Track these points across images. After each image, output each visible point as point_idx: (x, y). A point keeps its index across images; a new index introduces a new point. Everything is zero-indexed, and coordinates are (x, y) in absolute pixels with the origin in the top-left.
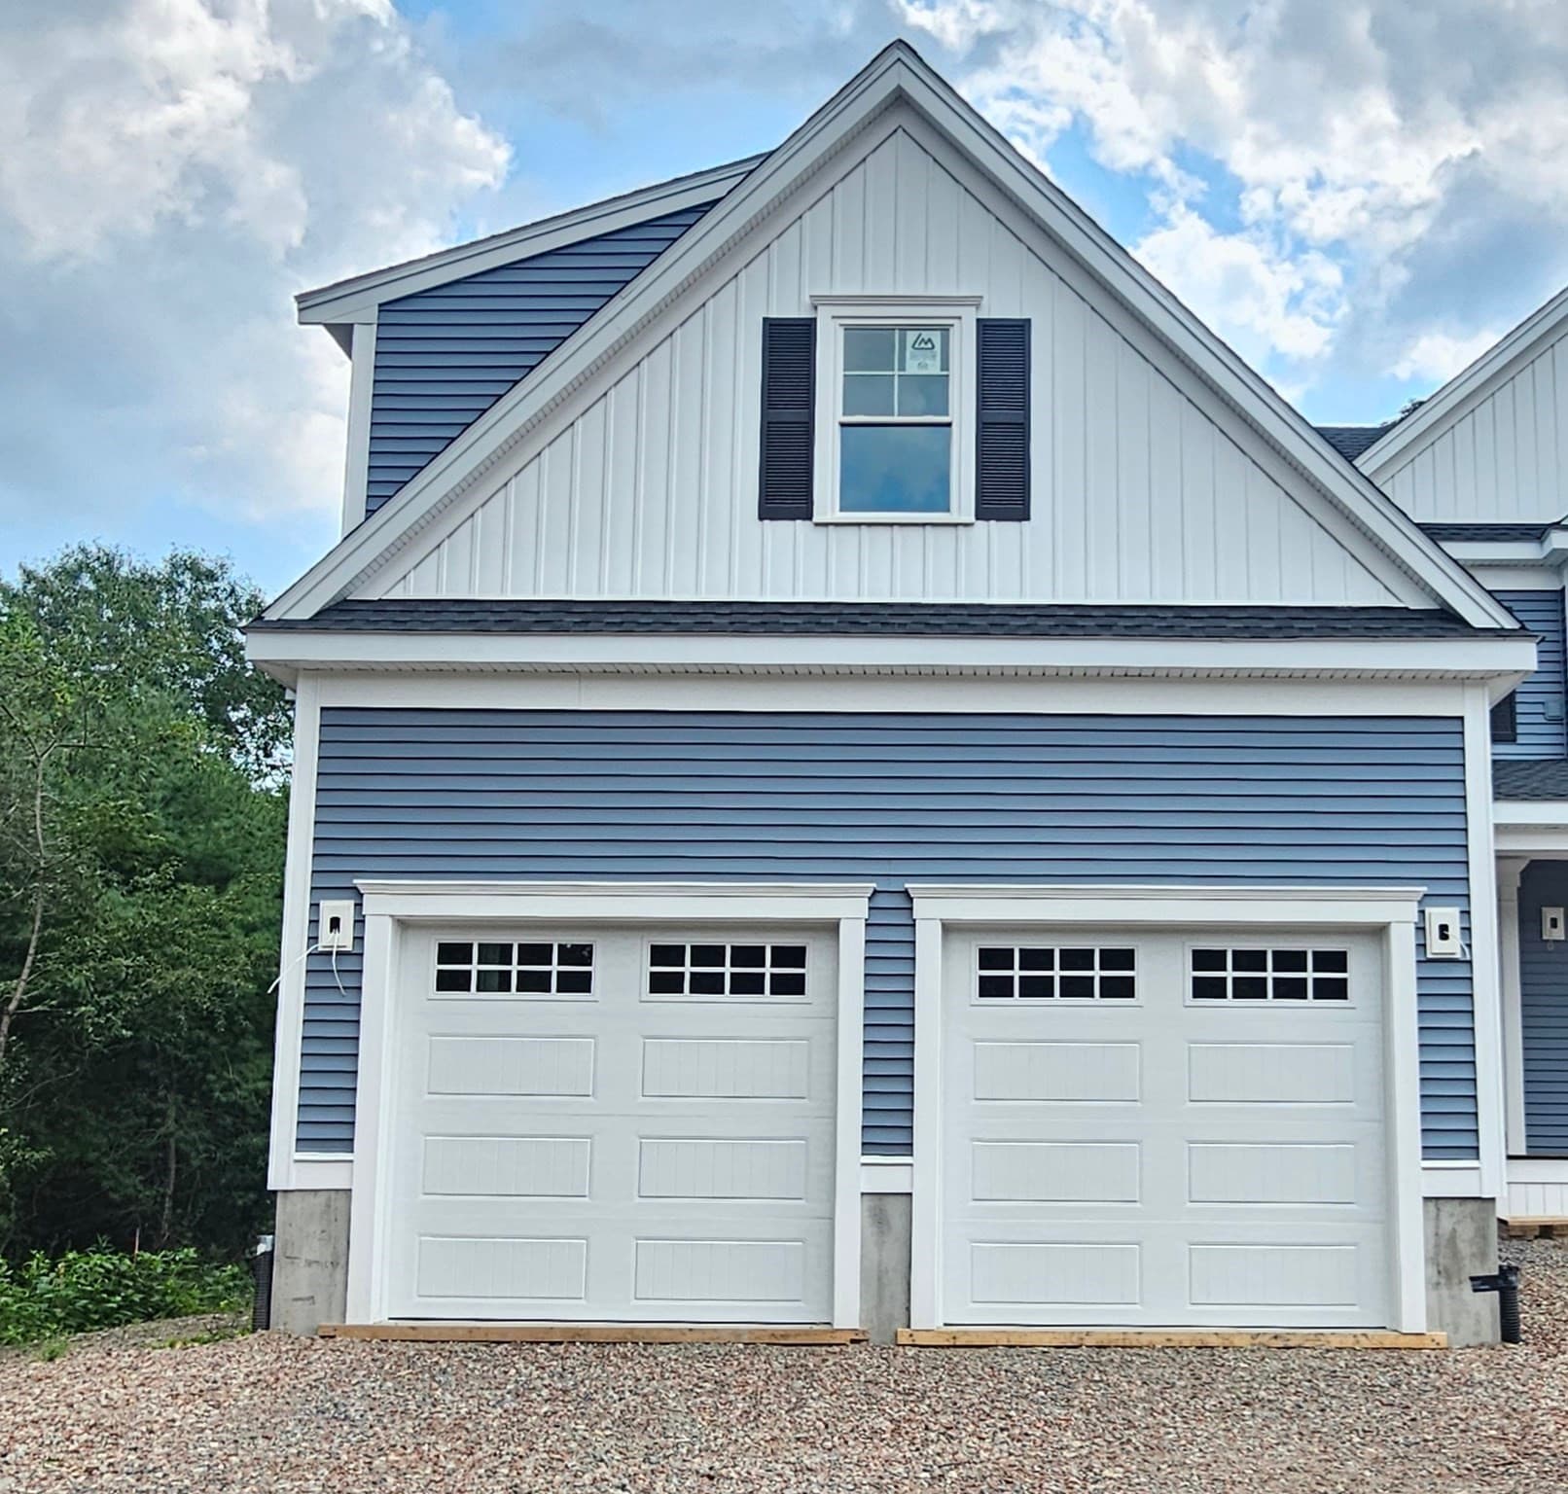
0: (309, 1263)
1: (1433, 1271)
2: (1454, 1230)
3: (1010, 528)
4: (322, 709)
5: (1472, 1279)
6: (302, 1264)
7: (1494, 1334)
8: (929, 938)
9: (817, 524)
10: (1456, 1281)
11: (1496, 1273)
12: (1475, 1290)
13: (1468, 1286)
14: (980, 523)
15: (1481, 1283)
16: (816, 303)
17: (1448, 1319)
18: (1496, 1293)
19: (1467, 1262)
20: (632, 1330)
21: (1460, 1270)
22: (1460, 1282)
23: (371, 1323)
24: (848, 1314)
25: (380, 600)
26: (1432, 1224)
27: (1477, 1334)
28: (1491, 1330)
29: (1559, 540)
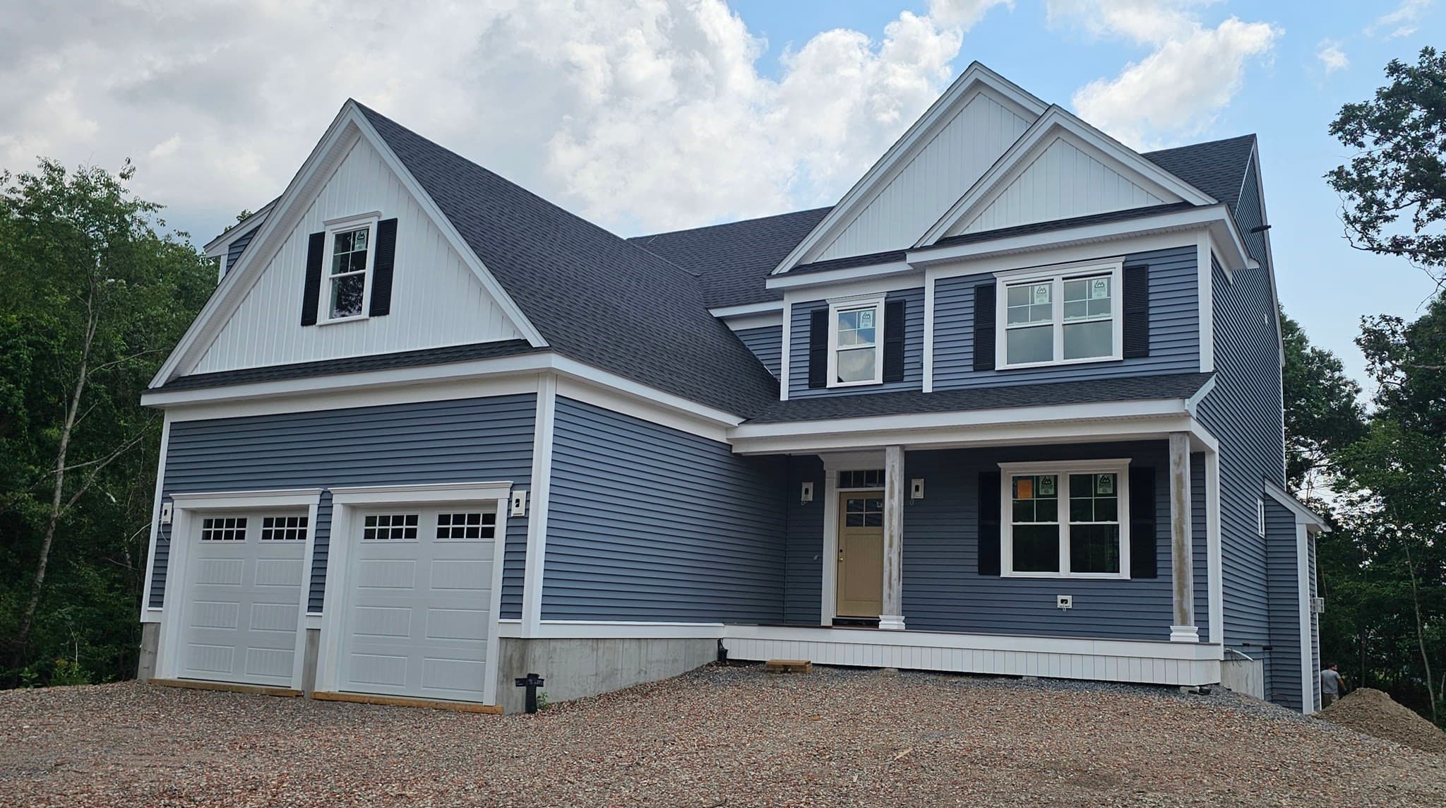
0: (149, 653)
1: (501, 674)
2: (512, 655)
3: (382, 318)
4: (171, 423)
5: (516, 680)
6: (147, 652)
7: (522, 709)
8: (338, 513)
9: (321, 326)
10: (510, 680)
11: (526, 677)
12: (517, 686)
13: (514, 683)
14: (372, 318)
15: (520, 682)
16: (327, 224)
17: (505, 700)
18: (525, 687)
19: (515, 670)
20: (231, 686)
21: (512, 676)
22: (511, 681)
23: (162, 678)
24: (296, 685)
25: (190, 376)
26: (503, 651)
27: (515, 708)
28: (521, 706)
29: (912, 258)
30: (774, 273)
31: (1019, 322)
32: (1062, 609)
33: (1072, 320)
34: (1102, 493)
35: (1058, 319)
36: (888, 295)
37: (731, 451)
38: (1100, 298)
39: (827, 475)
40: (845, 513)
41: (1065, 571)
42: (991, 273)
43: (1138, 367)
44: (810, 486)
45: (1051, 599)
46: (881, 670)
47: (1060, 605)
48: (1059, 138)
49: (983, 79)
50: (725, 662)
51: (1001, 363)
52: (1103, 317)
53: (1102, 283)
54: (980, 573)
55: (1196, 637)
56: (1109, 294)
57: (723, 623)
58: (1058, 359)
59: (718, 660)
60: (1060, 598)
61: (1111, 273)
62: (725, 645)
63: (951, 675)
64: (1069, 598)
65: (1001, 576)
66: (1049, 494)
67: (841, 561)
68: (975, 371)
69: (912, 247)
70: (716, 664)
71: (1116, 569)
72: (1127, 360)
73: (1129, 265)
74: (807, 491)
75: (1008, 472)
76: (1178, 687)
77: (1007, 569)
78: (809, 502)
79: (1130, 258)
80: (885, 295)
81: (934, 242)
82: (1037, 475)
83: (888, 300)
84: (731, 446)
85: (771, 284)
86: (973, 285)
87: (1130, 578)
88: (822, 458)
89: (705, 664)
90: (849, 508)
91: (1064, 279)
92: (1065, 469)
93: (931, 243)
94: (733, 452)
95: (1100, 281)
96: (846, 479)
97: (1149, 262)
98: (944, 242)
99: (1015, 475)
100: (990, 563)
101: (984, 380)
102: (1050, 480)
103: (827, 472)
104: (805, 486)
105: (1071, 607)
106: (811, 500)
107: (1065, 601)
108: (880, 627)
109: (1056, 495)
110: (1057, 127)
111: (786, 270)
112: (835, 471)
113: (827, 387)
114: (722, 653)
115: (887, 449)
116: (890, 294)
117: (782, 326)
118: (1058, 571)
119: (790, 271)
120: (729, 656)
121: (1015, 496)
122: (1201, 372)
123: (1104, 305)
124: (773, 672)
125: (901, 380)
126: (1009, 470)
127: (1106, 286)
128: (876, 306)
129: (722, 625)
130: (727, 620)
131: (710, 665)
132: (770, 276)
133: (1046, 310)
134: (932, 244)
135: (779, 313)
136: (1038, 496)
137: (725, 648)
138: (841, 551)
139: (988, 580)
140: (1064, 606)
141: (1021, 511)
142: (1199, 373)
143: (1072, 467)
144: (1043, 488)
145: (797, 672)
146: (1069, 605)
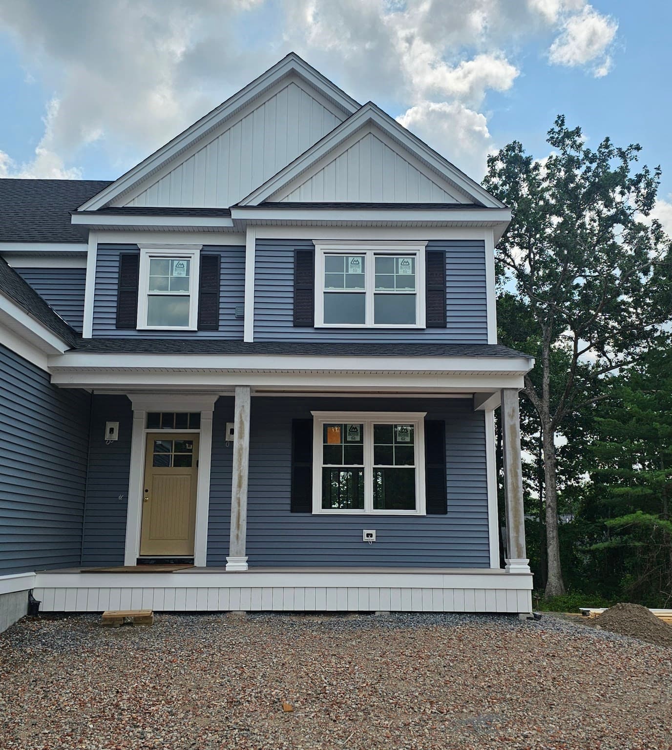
29: (236, 214)
30: (81, 209)
31: (335, 287)
32: (368, 542)
33: (382, 290)
34: (401, 441)
35: (370, 289)
36: (203, 248)
37: (49, 382)
38: (405, 274)
39: (135, 415)
40: (152, 454)
41: (369, 508)
42: (312, 240)
43: (437, 336)
44: (116, 425)
45: (357, 533)
46: (228, 615)
47: (365, 538)
48: (370, 133)
49: (299, 69)
50: (37, 616)
51: (319, 322)
52: (407, 291)
53: (407, 262)
54: (292, 511)
55: (527, 568)
56: (413, 272)
57: (35, 571)
58: (370, 323)
59: (28, 614)
60: (366, 532)
61: (415, 254)
62: (37, 596)
63: (302, 615)
64: (373, 532)
65: (313, 514)
66: (356, 440)
67: (146, 501)
68: (294, 326)
69: (237, 204)
70: (28, 619)
71: (413, 507)
72: (428, 329)
73: (429, 249)
74: (112, 430)
75: (320, 420)
76: (517, 614)
77: (317, 507)
78: (114, 441)
79: (431, 244)
80: (201, 247)
81: (257, 204)
82: (346, 423)
83: (203, 253)
84: (50, 375)
85: (76, 220)
86: (293, 248)
87: (426, 515)
88: (130, 398)
89: (17, 621)
90: (157, 447)
91: (375, 254)
92: (370, 419)
93: (255, 203)
94: (51, 382)
95: (406, 260)
96: (153, 420)
97: (447, 249)
98: (265, 205)
99: (325, 423)
100: (302, 502)
101: (303, 335)
102: (356, 428)
103: (135, 412)
104: (109, 425)
105: (375, 540)
106: (117, 439)
107: (370, 535)
108: (227, 569)
109: (362, 441)
110: (370, 123)
111: (95, 208)
112: (144, 412)
113: (137, 329)
114: (33, 606)
115: (237, 389)
116: (204, 247)
117: (86, 269)
118: (363, 508)
119: (98, 210)
120: (42, 608)
121: (325, 441)
122: (489, 343)
123: (410, 281)
124: (111, 626)
125: (216, 329)
126: (320, 418)
127: (411, 265)
128: (191, 257)
129: (34, 574)
130: (38, 568)
131: (21, 621)
132: (76, 212)
133: (359, 280)
134: (256, 205)
135: (83, 256)
136: (346, 441)
137: (37, 599)
138: (147, 491)
139: (300, 517)
140: (370, 539)
141: (330, 454)
142: (487, 344)
143: (378, 418)
144: (350, 435)
145: (141, 624)
146: (374, 538)
